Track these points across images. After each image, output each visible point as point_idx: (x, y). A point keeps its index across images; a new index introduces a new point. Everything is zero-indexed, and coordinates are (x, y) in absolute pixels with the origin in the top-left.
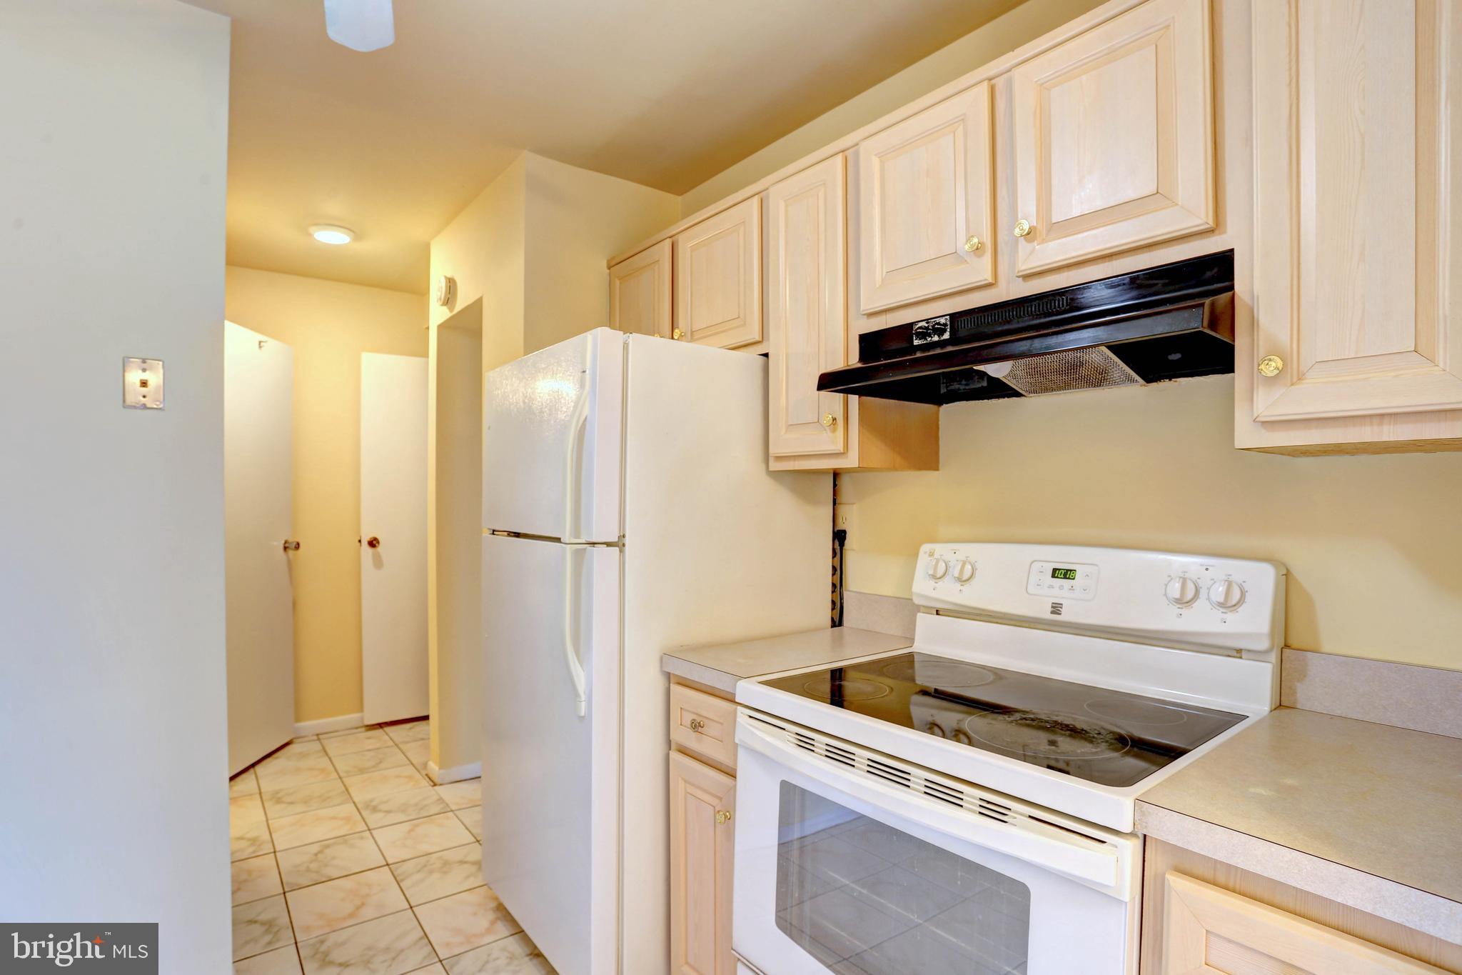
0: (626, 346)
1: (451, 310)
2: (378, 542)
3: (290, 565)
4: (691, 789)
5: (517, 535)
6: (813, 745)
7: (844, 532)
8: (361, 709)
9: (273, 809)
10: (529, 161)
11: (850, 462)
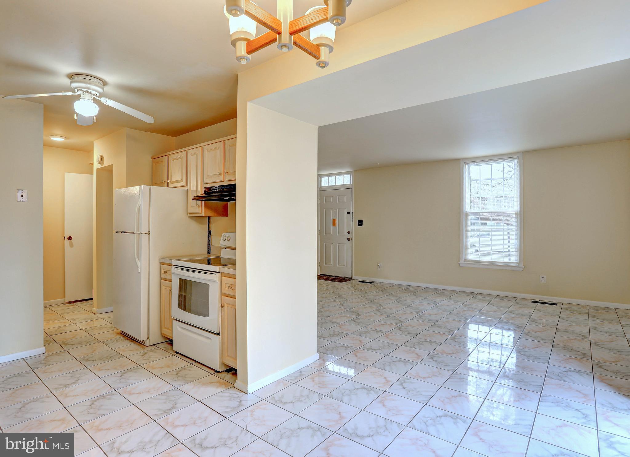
0: (150, 189)
1: (102, 165)
2: (72, 238)
4: (165, 287)
5: (124, 232)
7: (211, 231)
8: (64, 297)
10: (127, 130)
11: (203, 215)
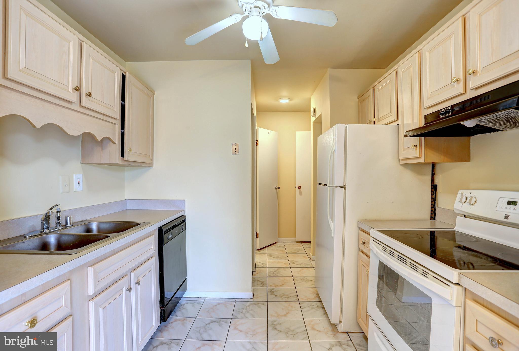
0: (346, 129)
1: (316, 117)
2: (301, 188)
3: (277, 193)
4: (362, 263)
5: (324, 185)
6: (386, 250)
7: (437, 185)
9: (269, 258)
10: (330, 71)
11: (422, 160)
